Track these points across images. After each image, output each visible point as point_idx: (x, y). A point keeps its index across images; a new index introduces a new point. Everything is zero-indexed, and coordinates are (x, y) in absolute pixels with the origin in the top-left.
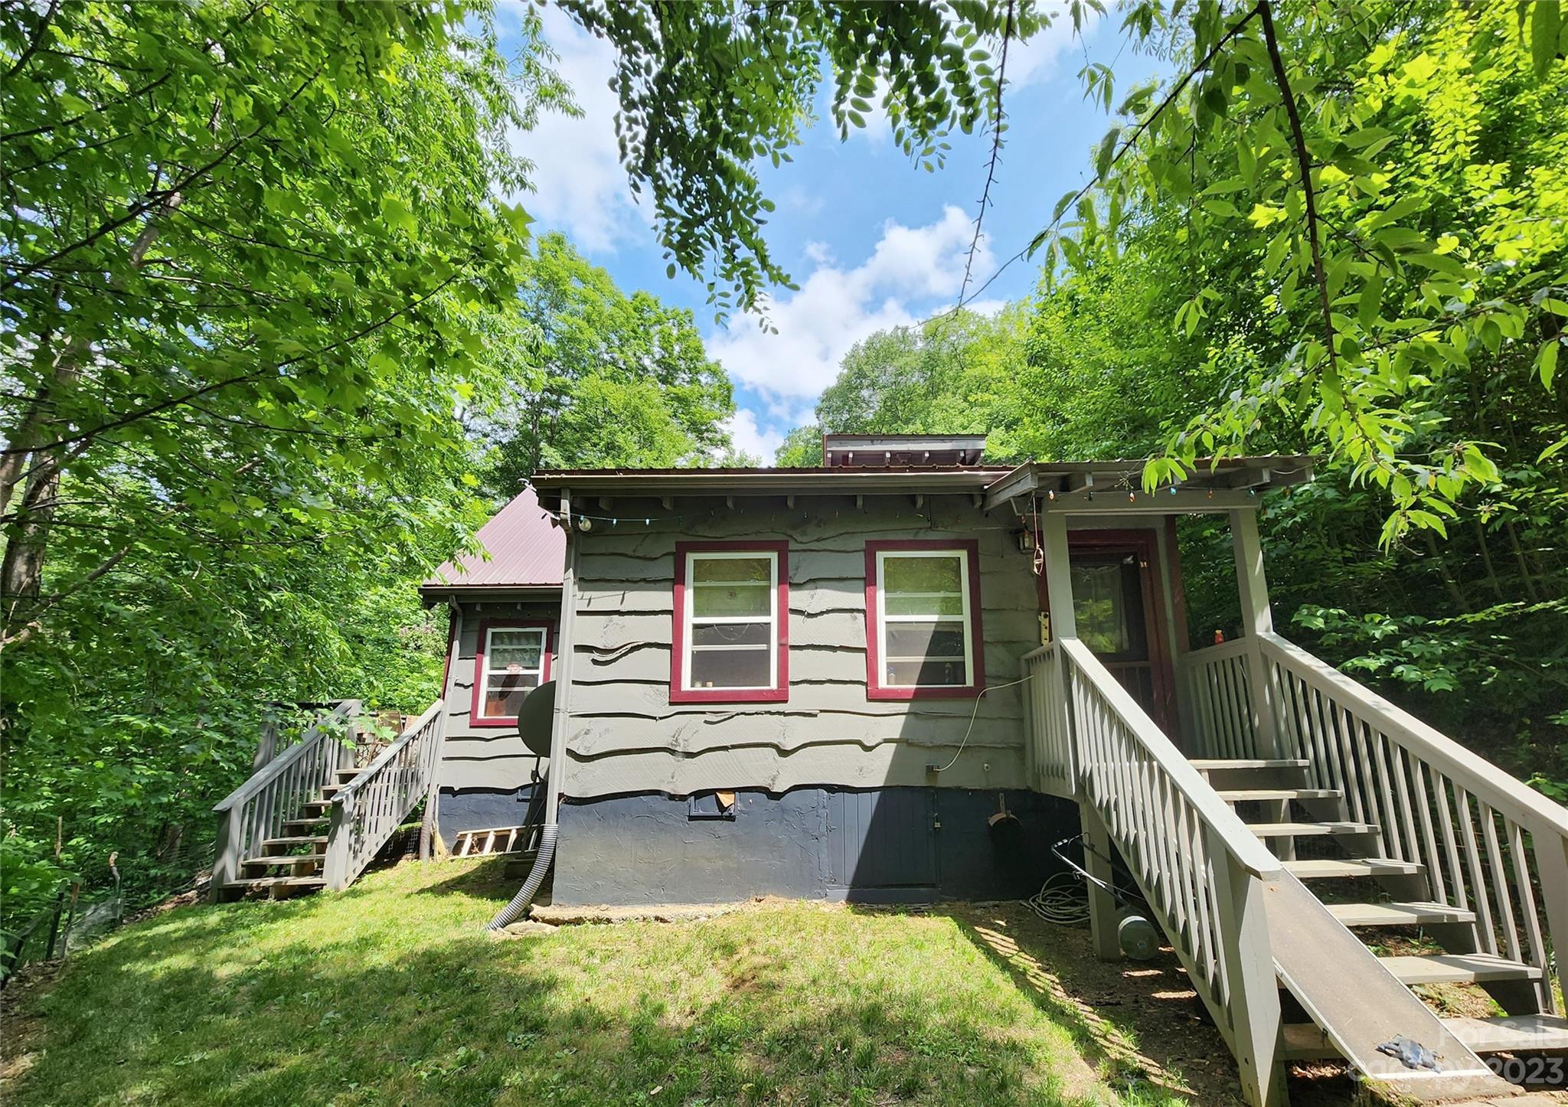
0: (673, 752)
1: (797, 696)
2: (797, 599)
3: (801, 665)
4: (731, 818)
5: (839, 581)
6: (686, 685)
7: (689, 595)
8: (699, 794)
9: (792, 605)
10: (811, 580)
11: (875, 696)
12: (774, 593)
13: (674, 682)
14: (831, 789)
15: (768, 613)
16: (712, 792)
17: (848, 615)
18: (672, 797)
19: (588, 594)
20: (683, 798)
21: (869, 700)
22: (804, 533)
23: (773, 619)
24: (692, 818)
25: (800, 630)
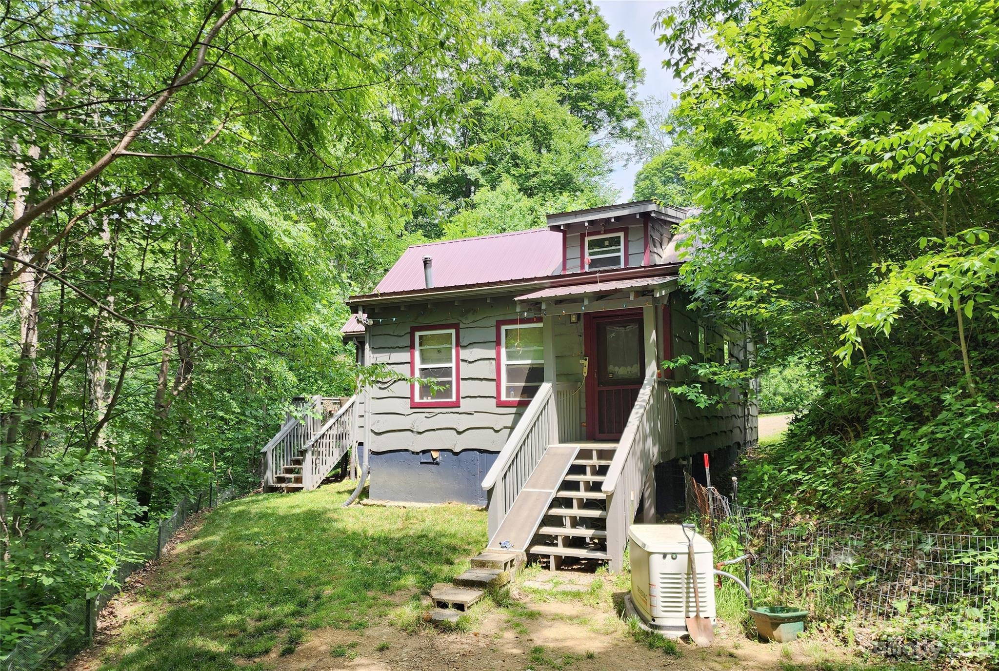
0: (412, 431)
1: (465, 405)
2: (465, 354)
3: (467, 388)
4: (437, 464)
5: (483, 344)
6: (417, 399)
7: (417, 354)
8: (424, 452)
9: (461, 357)
10: (470, 344)
11: (500, 404)
12: (454, 351)
13: (412, 398)
14: (481, 451)
15: (451, 361)
16: (429, 451)
17: (488, 362)
18: (413, 453)
19: (376, 355)
20: (418, 453)
21: (497, 406)
22: (467, 319)
23: (453, 365)
24: (422, 463)
25: (466, 370)
